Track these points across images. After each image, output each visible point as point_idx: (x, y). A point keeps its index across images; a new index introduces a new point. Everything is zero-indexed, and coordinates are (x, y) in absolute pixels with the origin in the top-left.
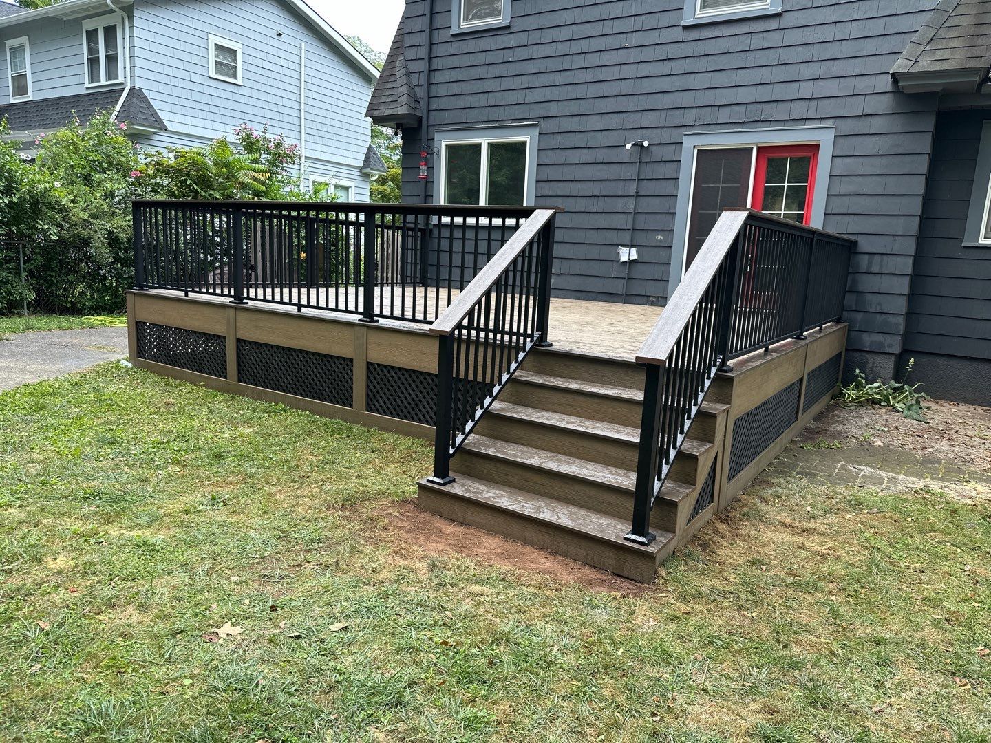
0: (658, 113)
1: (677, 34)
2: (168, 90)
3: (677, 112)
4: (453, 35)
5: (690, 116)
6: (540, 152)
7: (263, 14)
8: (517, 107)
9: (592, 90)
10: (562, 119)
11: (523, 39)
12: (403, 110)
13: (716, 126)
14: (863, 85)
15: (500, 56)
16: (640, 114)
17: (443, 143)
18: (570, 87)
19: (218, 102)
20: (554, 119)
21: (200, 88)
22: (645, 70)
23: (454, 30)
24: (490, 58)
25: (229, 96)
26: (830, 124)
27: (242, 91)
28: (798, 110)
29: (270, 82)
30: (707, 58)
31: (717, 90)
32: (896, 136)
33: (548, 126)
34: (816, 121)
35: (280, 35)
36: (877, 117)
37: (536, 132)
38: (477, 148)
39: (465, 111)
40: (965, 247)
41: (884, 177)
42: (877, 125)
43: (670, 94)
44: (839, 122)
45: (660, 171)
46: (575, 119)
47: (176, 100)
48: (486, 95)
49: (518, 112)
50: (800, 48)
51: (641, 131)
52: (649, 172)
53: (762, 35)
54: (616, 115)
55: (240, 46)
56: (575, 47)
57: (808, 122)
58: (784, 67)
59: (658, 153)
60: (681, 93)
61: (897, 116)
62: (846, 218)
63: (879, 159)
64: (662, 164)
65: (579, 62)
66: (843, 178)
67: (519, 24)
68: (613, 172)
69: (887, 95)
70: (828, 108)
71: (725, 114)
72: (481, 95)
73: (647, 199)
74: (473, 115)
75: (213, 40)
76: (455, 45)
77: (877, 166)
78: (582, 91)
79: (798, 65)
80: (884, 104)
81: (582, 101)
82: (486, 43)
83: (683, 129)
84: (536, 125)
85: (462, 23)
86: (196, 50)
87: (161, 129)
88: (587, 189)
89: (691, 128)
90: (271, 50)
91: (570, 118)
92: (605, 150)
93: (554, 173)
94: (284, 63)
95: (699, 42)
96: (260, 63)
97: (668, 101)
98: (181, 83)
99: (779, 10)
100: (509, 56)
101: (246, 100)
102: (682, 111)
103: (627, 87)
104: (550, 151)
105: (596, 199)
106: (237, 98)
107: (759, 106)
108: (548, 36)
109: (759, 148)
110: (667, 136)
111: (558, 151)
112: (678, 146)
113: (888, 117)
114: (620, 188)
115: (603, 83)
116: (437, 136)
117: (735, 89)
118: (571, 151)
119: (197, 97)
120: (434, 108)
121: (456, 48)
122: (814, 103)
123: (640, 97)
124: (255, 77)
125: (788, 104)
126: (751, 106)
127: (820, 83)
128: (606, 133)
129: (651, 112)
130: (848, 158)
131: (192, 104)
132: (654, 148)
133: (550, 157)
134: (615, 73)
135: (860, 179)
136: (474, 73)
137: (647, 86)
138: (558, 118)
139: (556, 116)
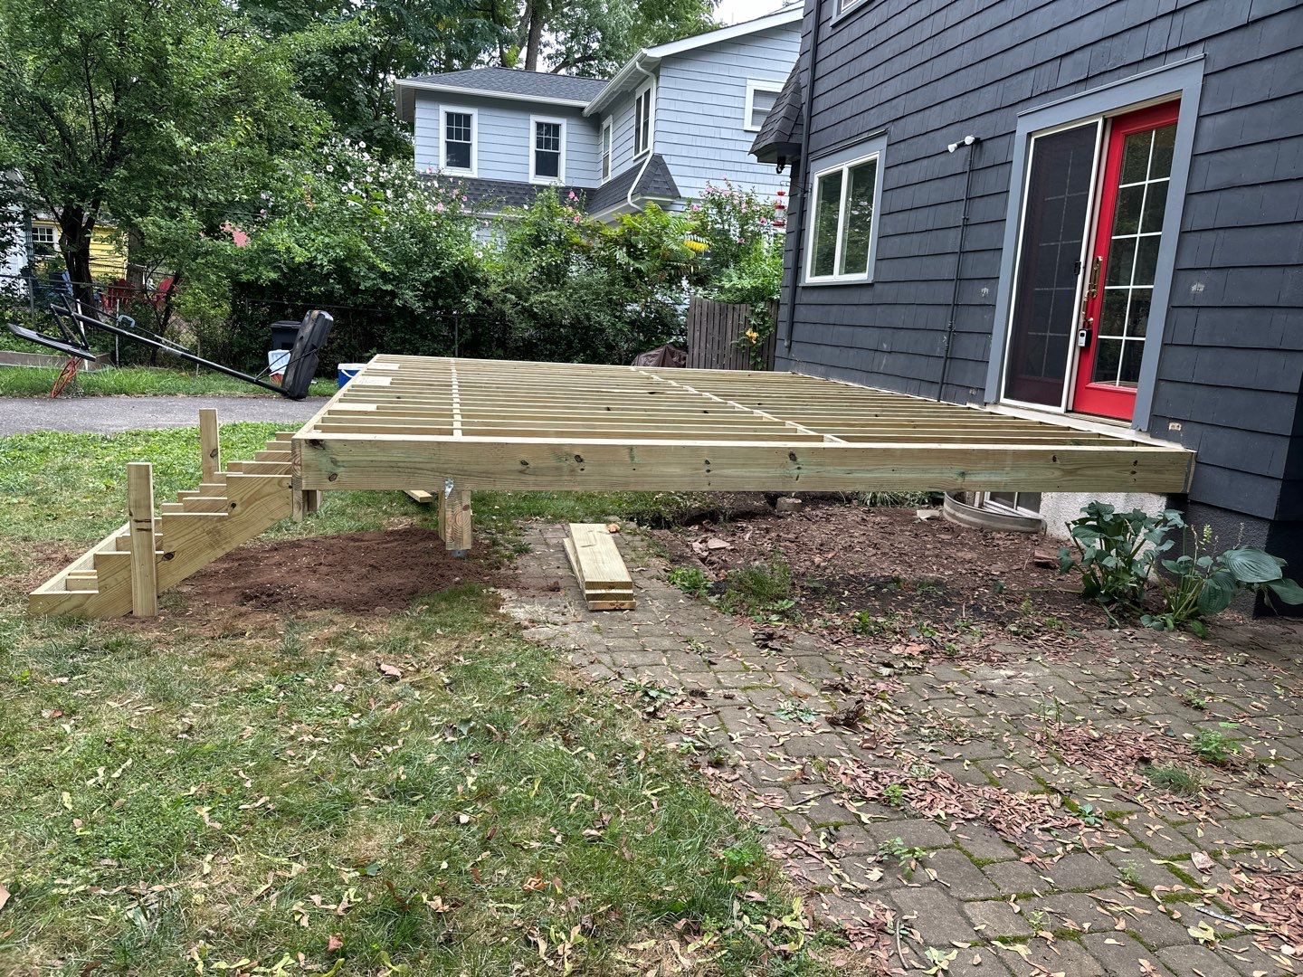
4: (834, 26)
5: (1025, 85)
6: (886, 171)
8: (874, 110)
10: (908, 118)
15: (866, 42)
16: (977, 92)
17: (818, 172)
18: (916, 71)
20: (901, 121)
21: (731, 145)
23: (836, 19)
24: (858, 47)
26: (1197, 53)
28: (1155, 38)
31: (1062, 30)
33: (897, 131)
34: (1180, 53)
36: (1273, 20)
39: (835, 127)
42: (1273, 36)
43: (1009, 53)
44: (1212, 47)
45: (992, 181)
46: (919, 116)
49: (873, 119)
51: (977, 120)
52: (982, 184)
54: (955, 100)
57: (1170, 57)
59: (989, 153)
62: (1212, 237)
64: (994, 170)
65: (927, 29)
66: (1214, 157)
70: (1198, 22)
71: (1070, 70)
72: (849, 102)
73: (976, 229)
75: (753, 86)
76: (835, 38)
77: (1267, 122)
81: (926, 88)
84: (886, 133)
85: (840, 9)
86: (729, 101)
87: (674, 198)
88: (922, 220)
89: (1028, 104)
93: (896, 201)
97: (1007, 64)
100: (871, 41)
102: (1021, 77)
103: (968, 54)
104: (893, 170)
105: (931, 235)
107: (1107, 44)
109: (1105, 121)
110: (1002, 123)
111: (900, 167)
114: (951, 215)
115: (946, 54)
116: (813, 166)
117: (1081, 23)
118: (912, 165)
120: (813, 130)
121: (834, 43)
122: (1179, 18)
123: (981, 65)
125: (1145, 29)
128: (944, 131)
129: (990, 87)
130: (1223, 115)
131: (720, 165)
132: (987, 145)
133: (894, 178)
135: (1238, 154)
136: (847, 72)
138: (904, 120)
139: (903, 117)
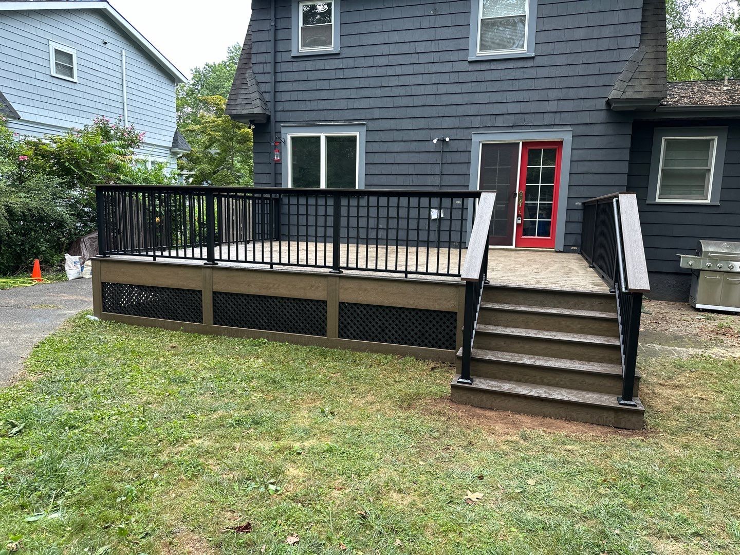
0: (453, 118)
1: (465, 66)
2: (18, 86)
3: (467, 118)
4: (293, 57)
5: (476, 122)
6: (368, 143)
7: (92, 27)
8: (347, 111)
9: (405, 102)
10: (383, 121)
11: (350, 63)
12: (257, 111)
13: (494, 128)
14: (588, 104)
15: (332, 74)
16: (441, 119)
17: (288, 135)
18: (388, 99)
19: (59, 96)
20: (377, 120)
21: (44, 85)
22: (443, 89)
23: (294, 53)
24: (325, 75)
25: (67, 91)
26: (569, 128)
27: (77, 87)
28: (547, 119)
29: (100, 81)
30: (486, 83)
31: (494, 105)
32: (610, 137)
33: (373, 125)
34: (559, 127)
35: (105, 43)
36: (598, 125)
37: (364, 129)
38: (318, 139)
39: (306, 112)
40: (648, 204)
41: (604, 162)
42: (598, 129)
43: (462, 106)
44: (575, 127)
45: (457, 158)
46: (393, 121)
47: (24, 95)
48: (322, 102)
49: (349, 115)
50: (547, 80)
51: (441, 130)
52: (449, 158)
53: (522, 70)
54: (423, 119)
55: (75, 51)
56: (390, 71)
57: (555, 127)
58: (538, 91)
59: (455, 146)
60: (469, 106)
61: (609, 124)
62: (582, 188)
63: (600, 151)
64: (458, 153)
65: (394, 81)
66: (579, 163)
67: (346, 52)
68: (423, 158)
69: (603, 112)
70: (568, 118)
71: (500, 121)
72: (319, 101)
73: (448, 176)
74: (312, 116)
75: (53, 46)
76: (296, 64)
77: (600, 155)
78: (398, 102)
79: (547, 90)
80: (602, 117)
81: (397, 109)
82: (320, 64)
83: (471, 130)
84: (364, 124)
85: (300, 49)
86: (39, 54)
87: (15, 118)
88: (404, 169)
89: (478, 129)
90: (99, 55)
91: (389, 120)
92: (416, 143)
93: (378, 158)
94: (109, 66)
95: (481, 72)
96: (91, 65)
97: (461, 110)
98: (28, 81)
99: (533, 55)
100: (340, 74)
101: (81, 94)
102: (470, 118)
103: (430, 100)
104: (374, 143)
105: (411, 177)
106: (74, 93)
107: (523, 115)
108: (370, 62)
109: (523, 143)
110: (460, 134)
111: (381, 143)
112: (468, 141)
113: (604, 125)
114: (428, 169)
115: (413, 97)
116: (283, 130)
117: (507, 104)
118: (391, 143)
119: (41, 91)
120: (279, 109)
121: (296, 66)
122: (558, 115)
123: (440, 107)
124: (88, 77)
125: (542, 115)
126: (518, 115)
127: (562, 102)
128: (416, 131)
129: (449, 118)
130: (581, 150)
131: (38, 98)
132: (452, 142)
133: (375, 147)
134: (422, 90)
135: (589, 163)
136: (312, 85)
137: (445, 100)
138: (380, 120)
139: (379, 119)
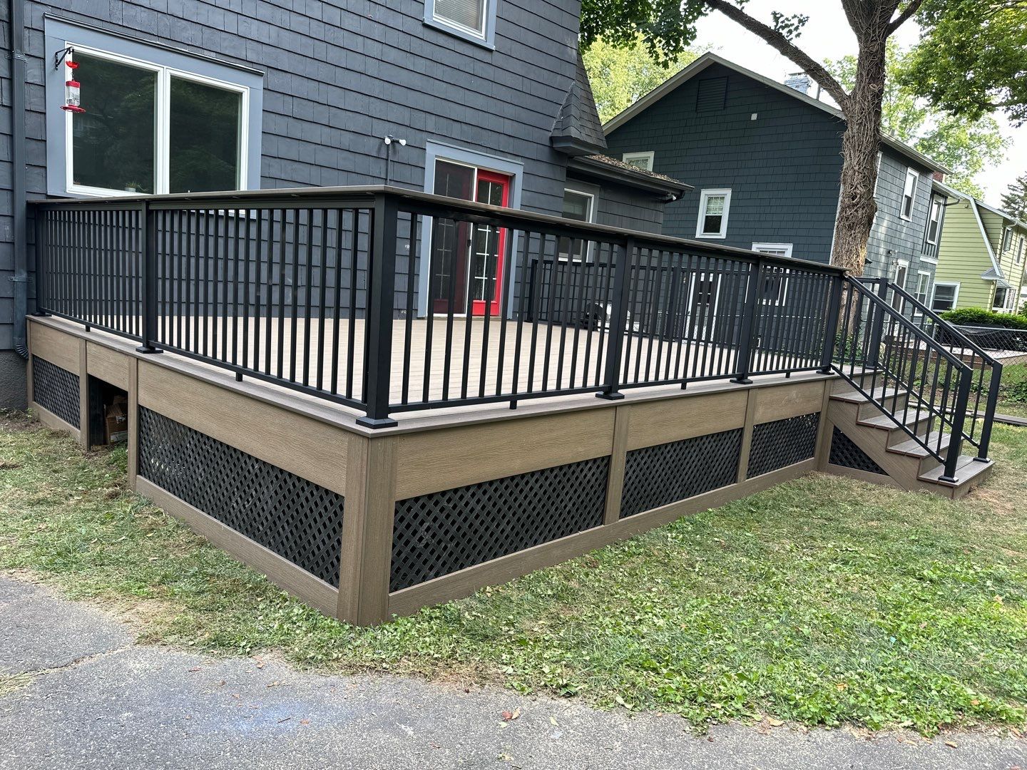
0: (403, 109)
1: (421, 30)
3: (420, 114)
5: (431, 123)
6: (267, 114)
10: (295, 78)
13: (450, 140)
14: (536, 135)
16: (386, 104)
20: (283, 74)
26: (520, 161)
28: (503, 143)
30: (443, 67)
33: (276, 80)
34: (512, 156)
36: (542, 163)
38: (151, 77)
42: (543, 169)
43: (414, 93)
44: (526, 162)
45: (407, 175)
46: (311, 84)
49: (227, 44)
52: (397, 172)
53: (481, 64)
54: (360, 96)
59: (404, 154)
61: (548, 165)
64: (408, 167)
69: (548, 148)
71: (457, 130)
78: (322, 51)
83: (425, 134)
84: (261, 75)
89: (433, 136)
95: (437, 48)
99: (492, 47)
103: (372, 68)
104: (278, 117)
107: (481, 131)
109: (478, 170)
110: (417, 138)
112: (422, 151)
116: (50, 27)
117: (464, 108)
122: (512, 140)
125: (498, 135)
127: (515, 124)
129: (396, 106)
130: (529, 192)
132: (408, 148)
133: (280, 126)
134: (359, 45)
138: (289, 75)
139: (287, 72)
